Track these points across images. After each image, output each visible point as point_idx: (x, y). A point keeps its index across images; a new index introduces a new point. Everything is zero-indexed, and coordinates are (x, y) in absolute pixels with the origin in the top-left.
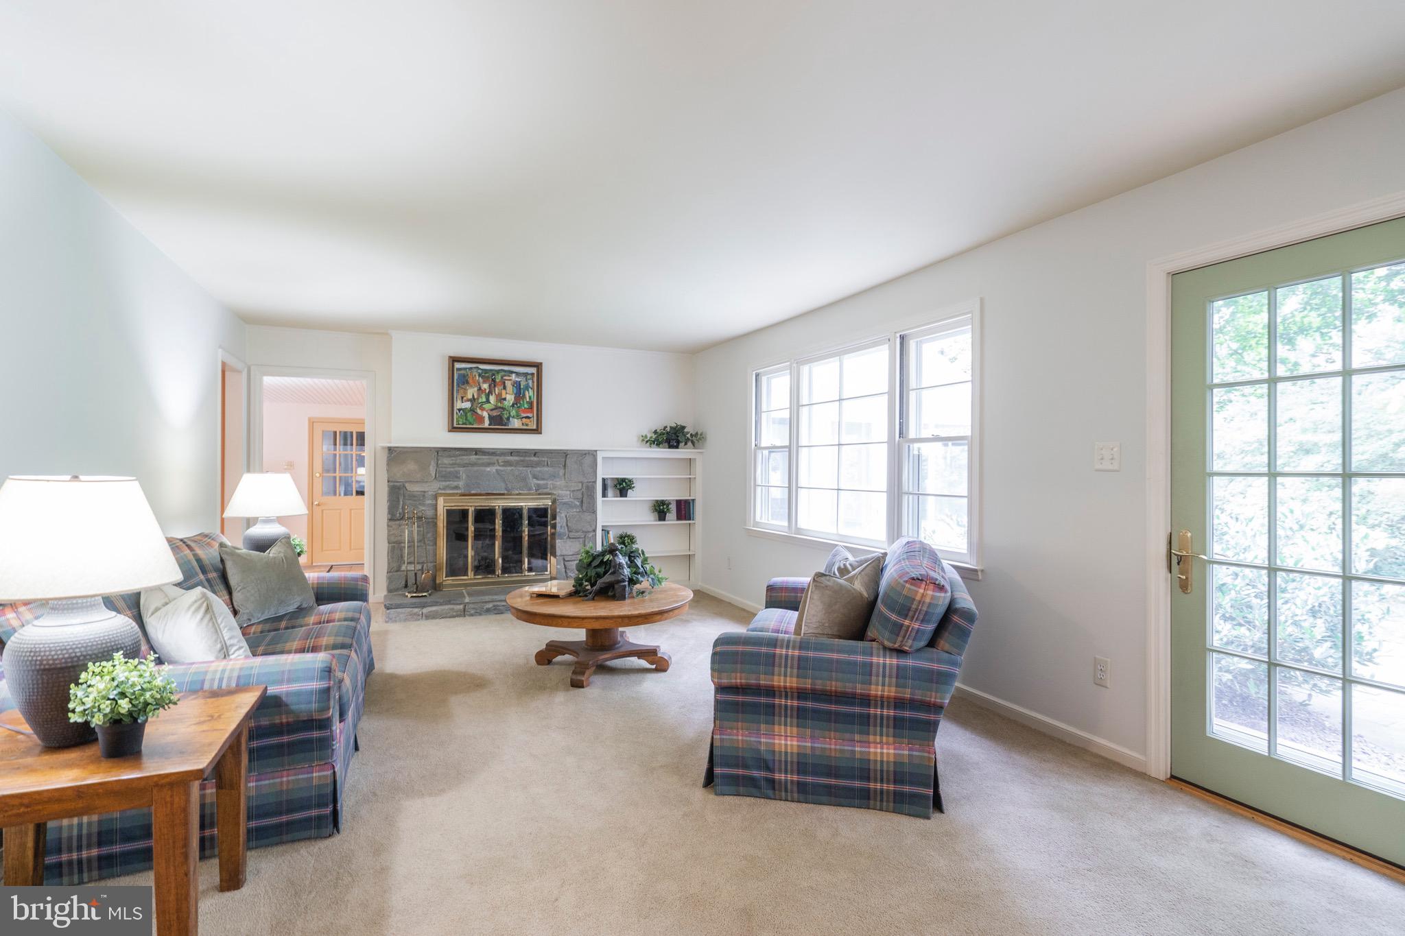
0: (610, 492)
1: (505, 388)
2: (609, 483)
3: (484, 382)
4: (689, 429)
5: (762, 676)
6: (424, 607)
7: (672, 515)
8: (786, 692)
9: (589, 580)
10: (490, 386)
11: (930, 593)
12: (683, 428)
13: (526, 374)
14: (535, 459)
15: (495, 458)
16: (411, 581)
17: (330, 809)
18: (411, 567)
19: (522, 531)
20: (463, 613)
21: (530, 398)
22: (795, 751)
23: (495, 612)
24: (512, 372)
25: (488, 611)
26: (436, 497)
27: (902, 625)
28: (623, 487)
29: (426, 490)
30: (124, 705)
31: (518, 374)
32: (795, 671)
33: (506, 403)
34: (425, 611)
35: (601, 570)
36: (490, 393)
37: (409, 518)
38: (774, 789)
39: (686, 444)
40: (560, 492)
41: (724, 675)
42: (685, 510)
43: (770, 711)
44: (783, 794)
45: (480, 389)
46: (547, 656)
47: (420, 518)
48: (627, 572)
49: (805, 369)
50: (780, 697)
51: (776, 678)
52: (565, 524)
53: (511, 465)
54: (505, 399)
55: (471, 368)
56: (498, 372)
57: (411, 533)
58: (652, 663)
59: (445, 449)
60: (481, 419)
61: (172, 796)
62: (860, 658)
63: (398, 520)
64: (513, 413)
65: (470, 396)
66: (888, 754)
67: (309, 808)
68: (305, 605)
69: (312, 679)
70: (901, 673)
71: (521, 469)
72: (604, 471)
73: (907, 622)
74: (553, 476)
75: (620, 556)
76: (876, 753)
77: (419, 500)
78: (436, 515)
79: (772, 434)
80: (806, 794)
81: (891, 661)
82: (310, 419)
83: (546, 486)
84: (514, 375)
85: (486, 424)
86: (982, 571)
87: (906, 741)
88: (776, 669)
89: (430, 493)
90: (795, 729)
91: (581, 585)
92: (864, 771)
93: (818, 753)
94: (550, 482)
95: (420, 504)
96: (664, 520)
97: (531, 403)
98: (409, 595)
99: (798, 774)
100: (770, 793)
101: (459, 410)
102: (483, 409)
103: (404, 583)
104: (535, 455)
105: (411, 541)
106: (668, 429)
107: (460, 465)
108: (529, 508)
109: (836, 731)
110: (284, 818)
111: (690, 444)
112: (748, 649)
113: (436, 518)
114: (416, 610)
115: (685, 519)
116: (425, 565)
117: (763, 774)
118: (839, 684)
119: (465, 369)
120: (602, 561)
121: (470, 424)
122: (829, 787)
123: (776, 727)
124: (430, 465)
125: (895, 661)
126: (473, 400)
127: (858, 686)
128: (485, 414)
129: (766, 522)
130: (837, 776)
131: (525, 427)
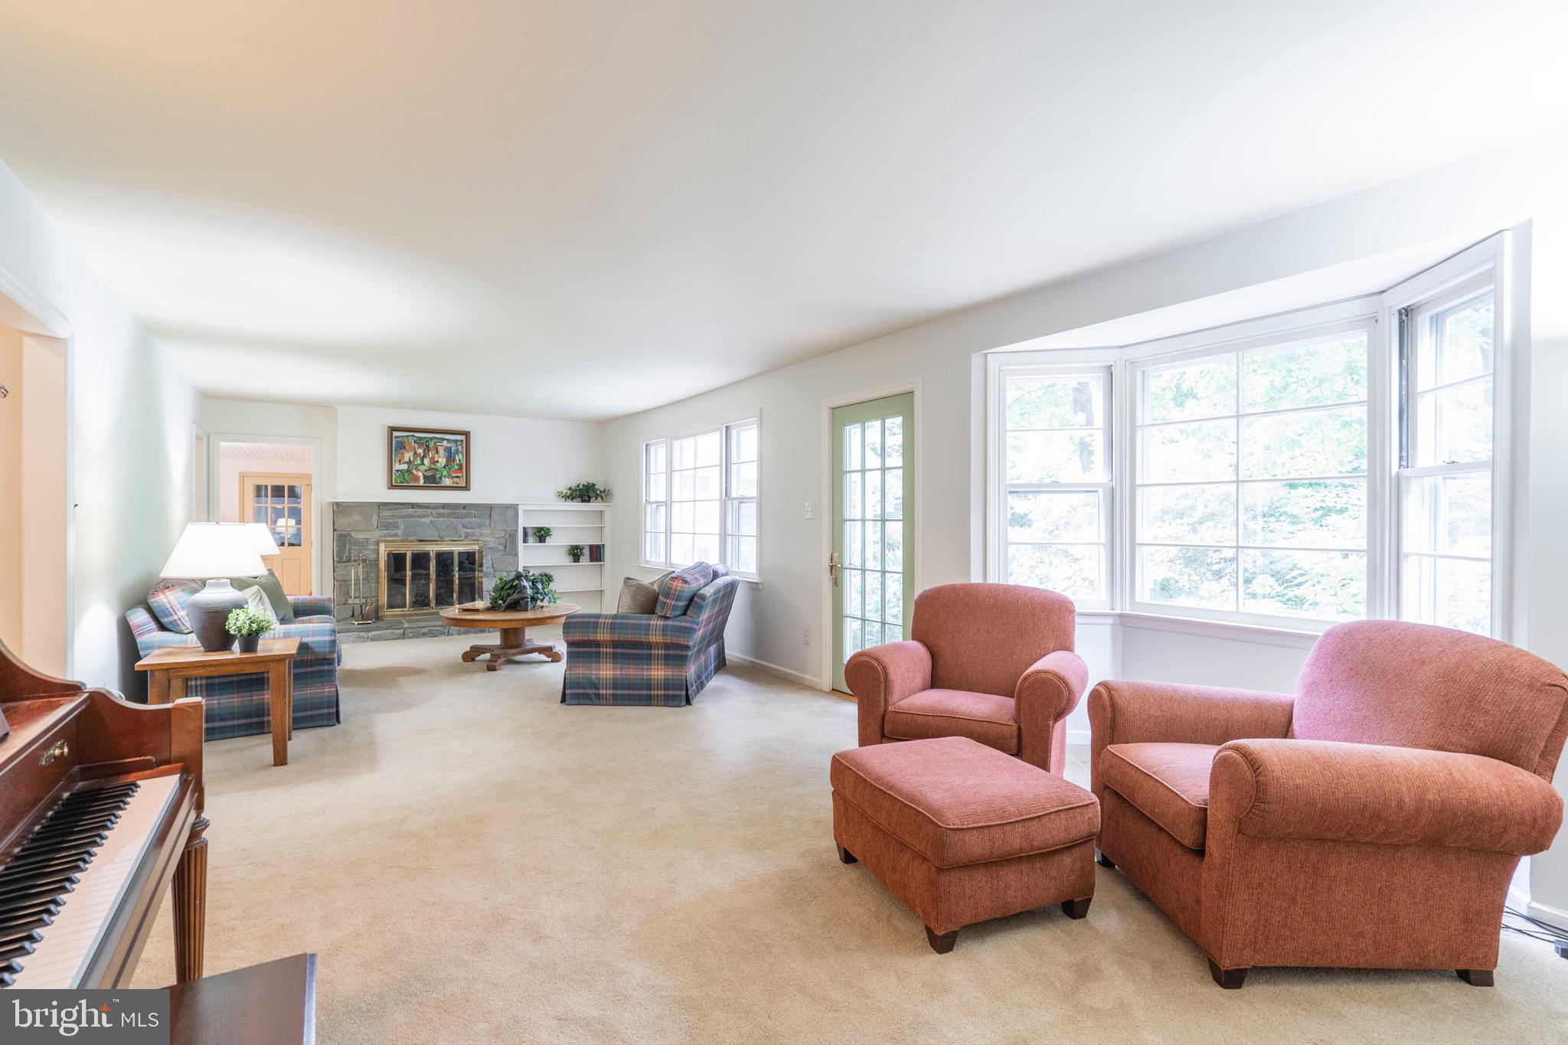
0: (530, 539)
1: (437, 452)
2: (530, 532)
3: (419, 448)
4: (600, 486)
5: (591, 635)
6: (369, 631)
7: (585, 560)
8: (606, 644)
9: (502, 599)
10: (424, 450)
11: (680, 584)
12: (594, 485)
13: (456, 441)
14: (465, 511)
15: (429, 511)
16: (357, 611)
17: (334, 710)
18: (357, 601)
19: (453, 576)
20: (403, 636)
21: (460, 460)
22: (611, 677)
23: (431, 635)
24: (444, 439)
25: (424, 635)
26: (377, 544)
27: (666, 603)
28: (542, 534)
29: (369, 537)
30: (254, 626)
31: (448, 441)
32: (609, 630)
33: (439, 465)
34: (370, 634)
35: (511, 591)
36: (425, 456)
37: (354, 561)
38: (599, 699)
39: (596, 498)
40: (487, 539)
41: (570, 635)
42: (596, 553)
43: (598, 655)
44: (605, 702)
45: (415, 453)
46: (470, 656)
47: (364, 561)
48: (529, 592)
49: (677, 444)
50: (603, 647)
51: (599, 635)
52: (490, 565)
53: (443, 517)
54: (438, 462)
55: (408, 436)
56: (431, 439)
57: (356, 573)
58: (549, 657)
59: (385, 504)
60: (417, 479)
61: (278, 667)
62: (644, 622)
63: (345, 562)
64: (445, 473)
65: (407, 460)
66: (661, 675)
67: (323, 708)
68: (286, 618)
69: (326, 635)
70: (665, 629)
71: (452, 519)
72: (523, 522)
73: (668, 601)
74: (480, 526)
75: (525, 581)
76: (654, 675)
77: (363, 546)
78: (378, 558)
79: (657, 493)
80: (618, 700)
81: (661, 622)
82: (240, 473)
83: (474, 534)
84: (445, 441)
85: (421, 482)
86: (762, 583)
87: (671, 667)
88: (599, 630)
89: (372, 540)
90: (611, 665)
91: (496, 602)
92: (648, 685)
93: (624, 677)
94: (477, 531)
95: (364, 549)
96: (579, 562)
97: (461, 465)
98: (356, 623)
99: (613, 689)
100: (597, 702)
101: (397, 471)
102: (418, 470)
103: (351, 614)
104: (464, 508)
105: (357, 580)
106: (581, 486)
107: (398, 517)
108: (459, 553)
109: (634, 664)
110: (309, 713)
111: (599, 498)
112: (584, 620)
113: (378, 561)
114: (363, 634)
115: (597, 561)
116: (369, 600)
117: (593, 691)
118: (632, 636)
119: (403, 437)
120: (512, 586)
121: (407, 482)
122: (629, 695)
123: (601, 665)
124: (372, 516)
125: (662, 623)
126: (409, 463)
127: (643, 637)
128: (420, 474)
129: (655, 560)
130: (634, 689)
131: (455, 485)
